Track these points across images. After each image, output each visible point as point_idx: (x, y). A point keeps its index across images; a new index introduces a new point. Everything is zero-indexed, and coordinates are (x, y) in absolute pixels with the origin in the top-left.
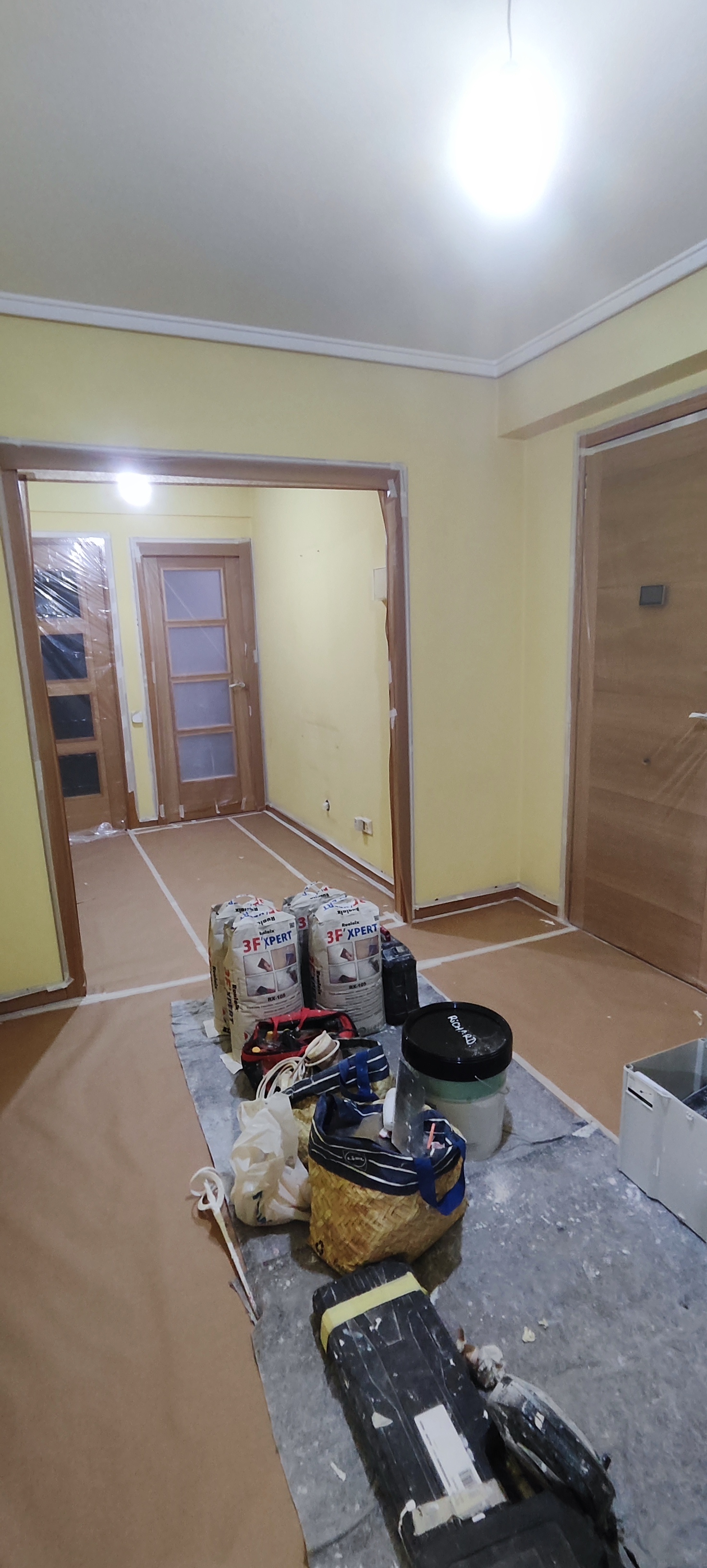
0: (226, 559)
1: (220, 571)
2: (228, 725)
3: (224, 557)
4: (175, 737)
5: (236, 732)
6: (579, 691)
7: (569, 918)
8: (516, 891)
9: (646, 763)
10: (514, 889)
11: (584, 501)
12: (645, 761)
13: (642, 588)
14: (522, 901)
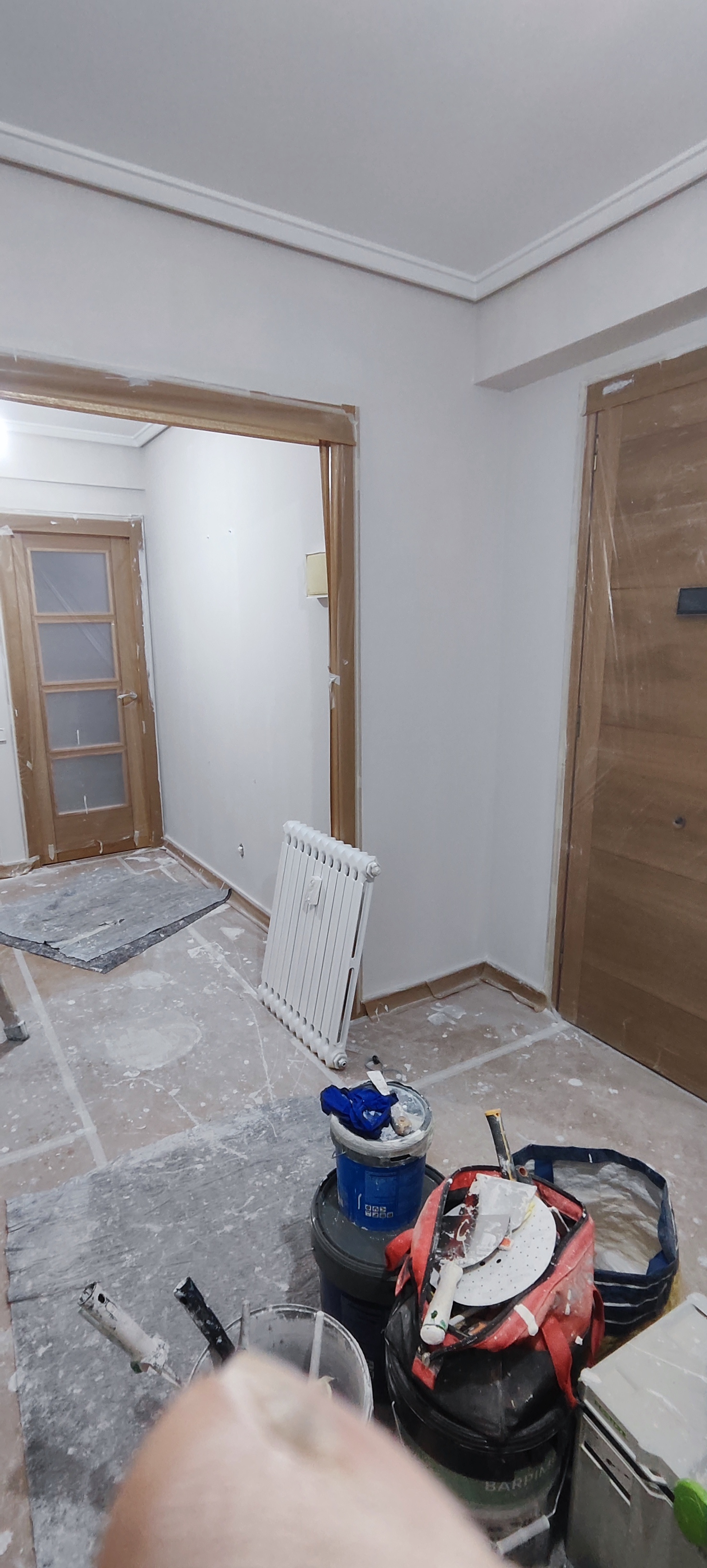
0: (113, 541)
1: (104, 554)
2: (115, 744)
3: (110, 537)
4: (47, 759)
5: (126, 751)
6: (578, 723)
7: (557, 1009)
8: (483, 967)
9: (678, 826)
10: (481, 964)
11: (593, 472)
12: (677, 822)
13: (681, 589)
14: (492, 982)
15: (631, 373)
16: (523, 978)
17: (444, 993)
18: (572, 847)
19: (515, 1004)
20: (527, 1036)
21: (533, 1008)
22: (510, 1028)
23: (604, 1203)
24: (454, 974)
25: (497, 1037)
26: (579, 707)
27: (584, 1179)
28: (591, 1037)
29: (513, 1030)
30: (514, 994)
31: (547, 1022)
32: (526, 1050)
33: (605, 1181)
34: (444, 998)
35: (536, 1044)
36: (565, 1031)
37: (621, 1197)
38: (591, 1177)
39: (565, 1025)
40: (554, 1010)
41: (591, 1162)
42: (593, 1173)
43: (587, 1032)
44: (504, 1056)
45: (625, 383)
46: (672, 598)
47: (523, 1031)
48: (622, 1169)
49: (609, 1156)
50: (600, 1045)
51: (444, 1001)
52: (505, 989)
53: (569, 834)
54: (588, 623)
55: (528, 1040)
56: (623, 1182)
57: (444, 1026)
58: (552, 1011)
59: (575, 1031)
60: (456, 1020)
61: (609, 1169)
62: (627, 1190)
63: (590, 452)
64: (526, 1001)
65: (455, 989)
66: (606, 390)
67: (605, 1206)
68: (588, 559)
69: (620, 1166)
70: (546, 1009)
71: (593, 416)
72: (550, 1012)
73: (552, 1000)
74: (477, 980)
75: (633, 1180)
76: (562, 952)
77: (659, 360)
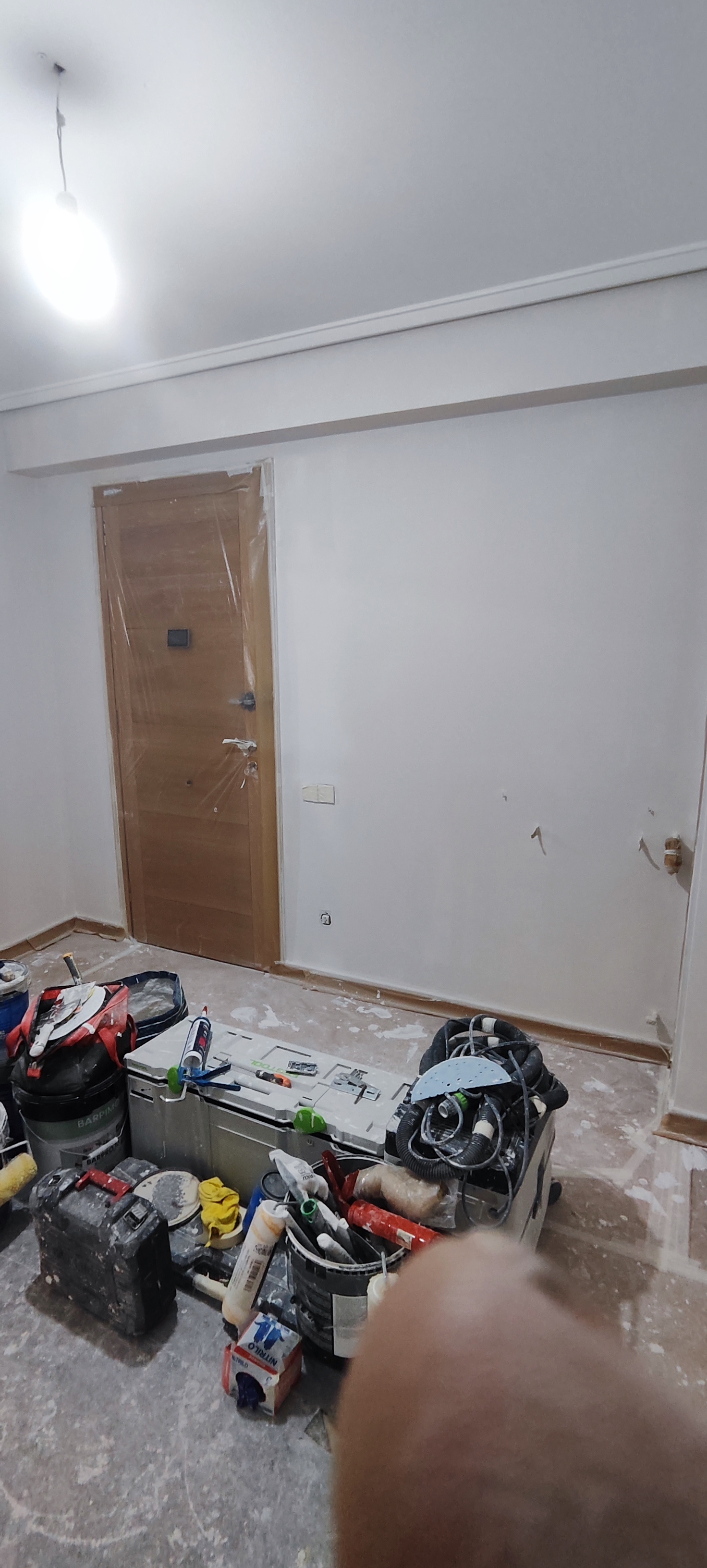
6: (118, 723)
7: (133, 936)
8: (74, 922)
9: (189, 785)
10: (72, 920)
11: (105, 547)
12: (188, 783)
13: (169, 631)
14: (83, 931)
15: (122, 485)
16: (105, 921)
17: (40, 947)
18: (126, 813)
19: (104, 941)
20: (112, 957)
21: (115, 940)
22: (98, 956)
23: (151, 1008)
24: (48, 931)
25: (88, 963)
26: (117, 711)
27: (136, 996)
28: (158, 948)
29: (101, 957)
30: (101, 935)
31: (127, 946)
32: (111, 965)
33: (148, 993)
34: (43, 949)
35: (117, 961)
36: (141, 949)
37: (161, 1000)
38: (139, 993)
39: (139, 945)
40: (131, 937)
41: (138, 982)
42: (141, 990)
43: (156, 946)
44: (94, 973)
45: (116, 491)
46: (164, 637)
47: (107, 955)
48: (157, 981)
49: (148, 975)
50: (163, 951)
51: (43, 951)
52: (92, 933)
53: (122, 804)
54: (115, 652)
55: (113, 959)
56: (159, 990)
57: (45, 966)
58: (129, 939)
59: (146, 946)
60: (55, 960)
61: (150, 984)
62: (161, 994)
63: (101, 533)
64: (111, 937)
65: (52, 941)
66: (106, 493)
67: (151, 1010)
68: (109, 607)
69: (156, 979)
70: (125, 939)
71: (100, 508)
72: (128, 940)
73: (129, 931)
74: (71, 932)
75: (164, 986)
76: (130, 892)
77: (135, 480)
